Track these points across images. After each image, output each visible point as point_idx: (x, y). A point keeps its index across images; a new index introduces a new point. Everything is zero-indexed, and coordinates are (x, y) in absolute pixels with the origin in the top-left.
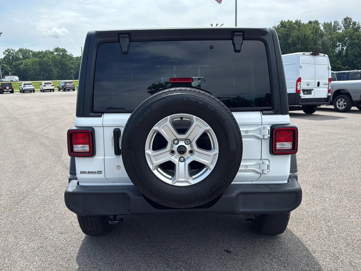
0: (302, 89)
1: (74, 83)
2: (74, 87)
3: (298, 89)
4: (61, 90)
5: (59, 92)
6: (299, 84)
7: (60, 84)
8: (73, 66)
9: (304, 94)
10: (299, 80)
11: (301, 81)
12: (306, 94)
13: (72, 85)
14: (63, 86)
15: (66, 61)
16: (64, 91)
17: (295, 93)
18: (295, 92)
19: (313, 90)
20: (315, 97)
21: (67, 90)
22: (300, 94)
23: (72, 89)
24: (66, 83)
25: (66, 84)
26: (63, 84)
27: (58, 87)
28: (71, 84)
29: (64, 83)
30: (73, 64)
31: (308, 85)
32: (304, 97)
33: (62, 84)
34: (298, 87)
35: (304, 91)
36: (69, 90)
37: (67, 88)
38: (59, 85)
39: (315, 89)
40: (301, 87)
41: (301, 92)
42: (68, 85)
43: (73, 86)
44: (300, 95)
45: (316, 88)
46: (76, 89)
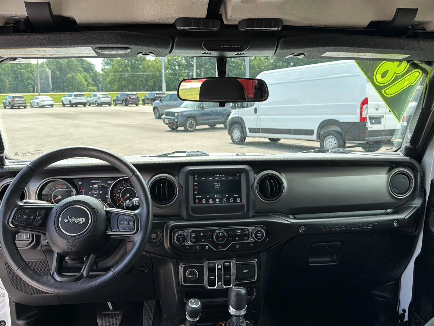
0: (369, 116)
1: (25, 98)
2: (26, 104)
3: (363, 116)
4: (7, 108)
5: (5, 109)
6: (365, 108)
7: (6, 99)
8: (31, 75)
9: (372, 123)
10: (365, 102)
11: (369, 103)
12: (374, 124)
13: (22, 101)
14: (10, 102)
15: (22, 69)
16: (12, 108)
17: (359, 123)
18: (358, 121)
19: (383, 117)
20: (386, 129)
21: (17, 107)
22: (367, 124)
23: (23, 106)
24: (14, 97)
25: (14, 99)
26: (10, 100)
27: (3, 103)
28: (22, 99)
29: (11, 98)
30: (31, 73)
31: (377, 109)
32: (372, 128)
33: (8, 98)
34: (363, 113)
35: (371, 118)
36: (19, 108)
37: (15, 105)
38: (4, 100)
39: (387, 116)
40: (367, 112)
41: (368, 120)
42: (17, 101)
43: (24, 102)
44: (367, 126)
45: (388, 114)
46: (28, 106)
